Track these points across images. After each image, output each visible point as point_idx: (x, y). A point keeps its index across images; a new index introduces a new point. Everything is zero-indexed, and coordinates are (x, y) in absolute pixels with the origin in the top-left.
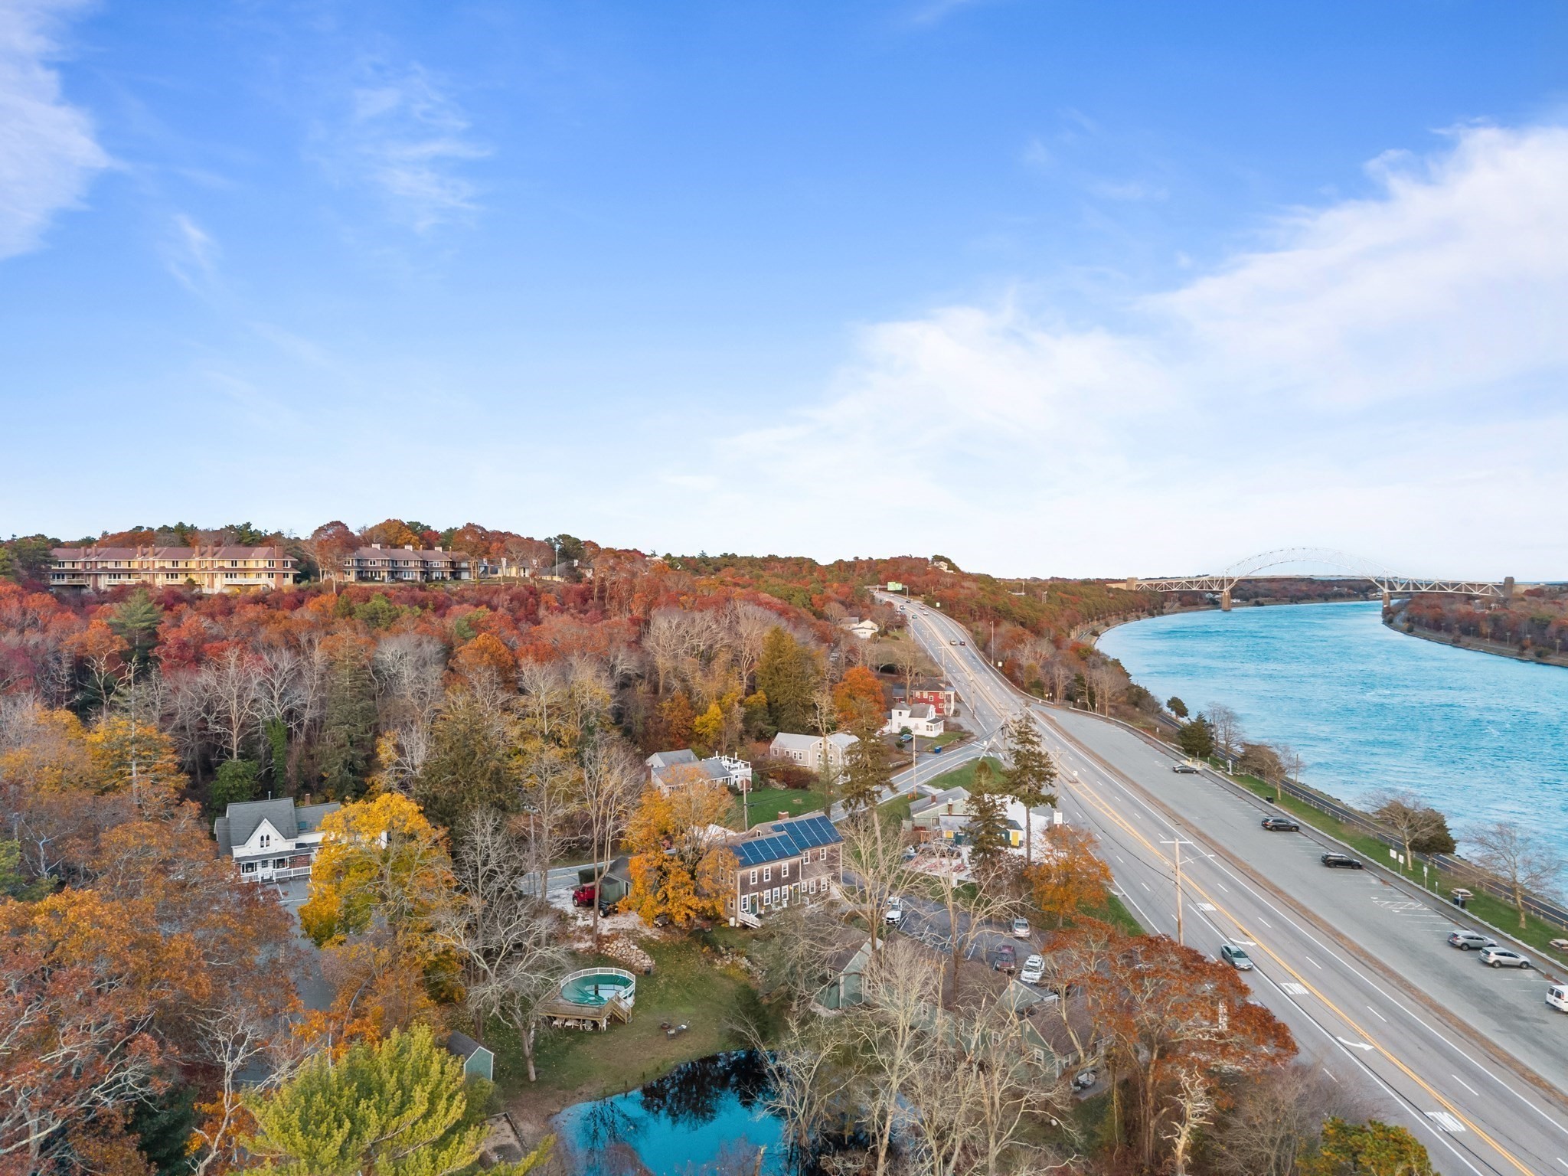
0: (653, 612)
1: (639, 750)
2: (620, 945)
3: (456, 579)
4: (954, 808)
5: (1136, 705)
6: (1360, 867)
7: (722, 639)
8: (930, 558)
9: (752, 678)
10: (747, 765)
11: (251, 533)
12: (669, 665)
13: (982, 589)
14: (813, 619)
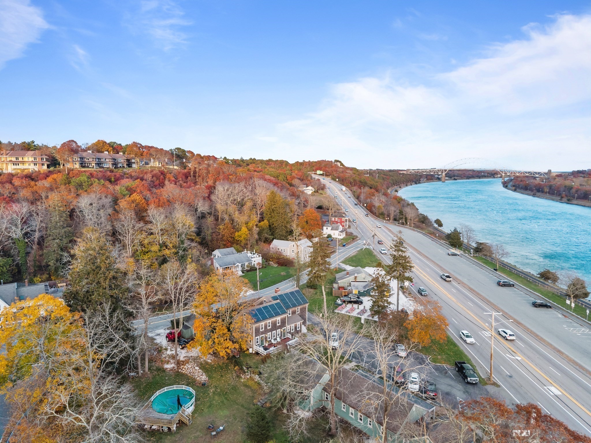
0: (217, 183)
1: (206, 251)
2: (190, 367)
3: (129, 167)
4: (357, 278)
5: (423, 222)
6: (550, 307)
7: (248, 196)
8: (333, 161)
9: (262, 214)
10: (259, 256)
11: (35, 145)
12: (223, 208)
13: (354, 173)
14: (288, 186)
